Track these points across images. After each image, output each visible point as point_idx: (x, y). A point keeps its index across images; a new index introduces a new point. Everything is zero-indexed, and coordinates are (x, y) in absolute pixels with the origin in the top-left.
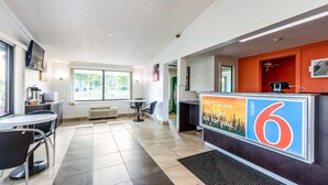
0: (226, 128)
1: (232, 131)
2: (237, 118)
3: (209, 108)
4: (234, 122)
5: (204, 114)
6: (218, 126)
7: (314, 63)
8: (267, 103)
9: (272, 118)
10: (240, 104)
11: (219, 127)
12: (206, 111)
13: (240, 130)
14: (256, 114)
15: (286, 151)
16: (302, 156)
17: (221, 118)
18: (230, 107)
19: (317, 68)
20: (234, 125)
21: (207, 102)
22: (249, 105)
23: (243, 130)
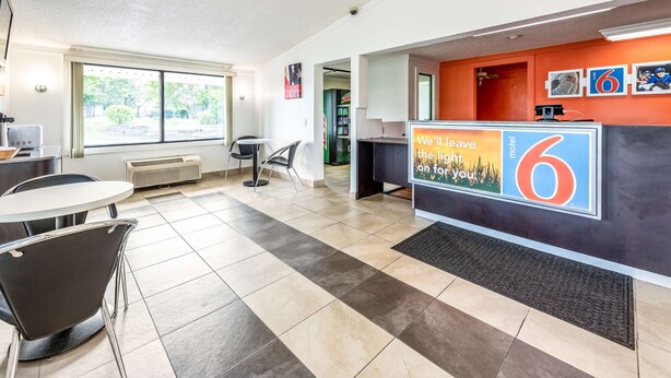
0: (465, 183)
1: (477, 186)
2: (484, 163)
3: (428, 148)
4: (480, 171)
5: (418, 161)
6: (449, 179)
7: (552, 75)
8: (537, 137)
9: (545, 159)
10: (489, 140)
11: (452, 182)
12: (423, 155)
13: (492, 183)
14: (518, 154)
15: (568, 206)
16: (590, 209)
17: (454, 166)
18: (472, 146)
19: (555, 83)
20: (479, 176)
21: (424, 139)
22: (506, 141)
23: (497, 183)
